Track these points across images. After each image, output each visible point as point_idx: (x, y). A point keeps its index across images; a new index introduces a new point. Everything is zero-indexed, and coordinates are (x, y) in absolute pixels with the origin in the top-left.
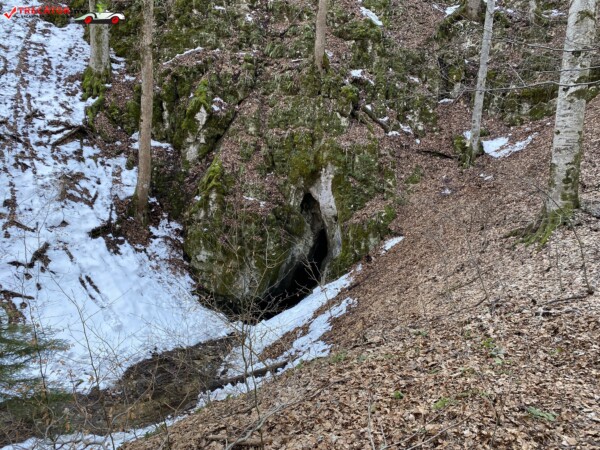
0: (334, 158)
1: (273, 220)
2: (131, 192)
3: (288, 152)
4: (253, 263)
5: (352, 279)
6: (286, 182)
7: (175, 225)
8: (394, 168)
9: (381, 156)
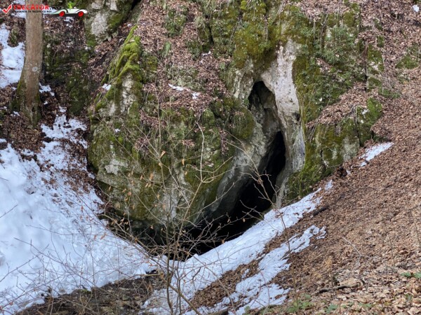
0: (296, 32)
1: (210, 119)
2: (15, 77)
3: (232, 23)
4: (182, 177)
5: (319, 201)
6: (228, 66)
7: (75, 124)
8: (381, 46)
9: (362, 29)
